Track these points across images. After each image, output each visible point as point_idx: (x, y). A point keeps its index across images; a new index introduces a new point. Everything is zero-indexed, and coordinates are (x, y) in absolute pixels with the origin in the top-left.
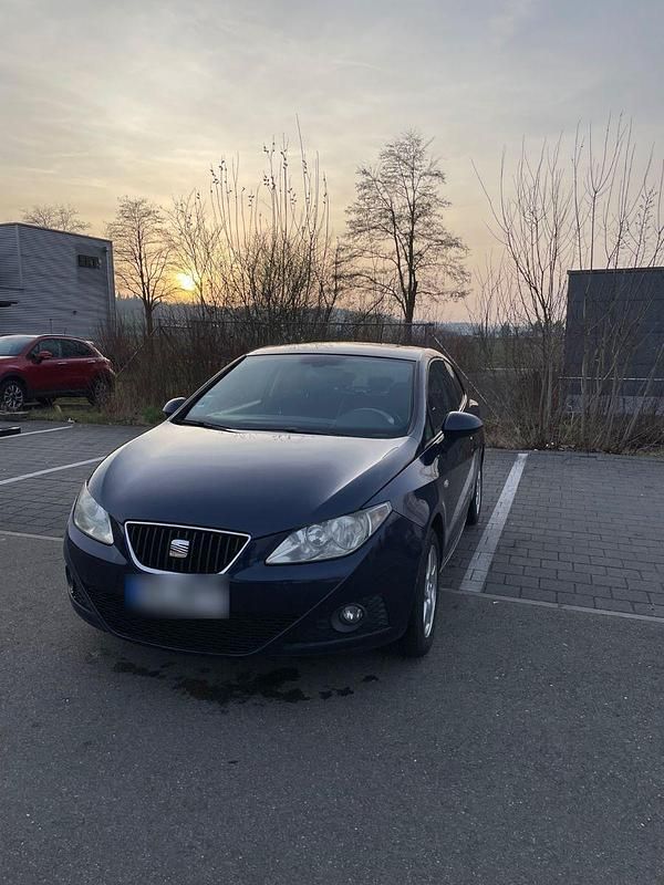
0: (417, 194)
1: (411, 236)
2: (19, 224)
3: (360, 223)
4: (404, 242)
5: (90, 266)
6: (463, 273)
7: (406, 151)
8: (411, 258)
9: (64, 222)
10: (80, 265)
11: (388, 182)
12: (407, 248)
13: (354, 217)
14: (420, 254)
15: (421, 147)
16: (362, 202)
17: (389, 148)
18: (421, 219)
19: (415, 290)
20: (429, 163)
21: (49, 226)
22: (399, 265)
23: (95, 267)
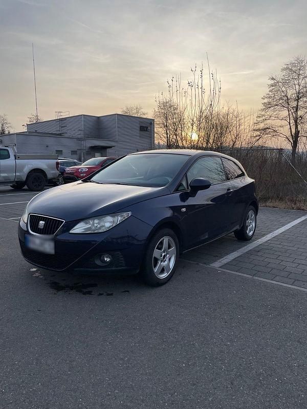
0: (301, 87)
1: (297, 108)
2: (118, 114)
3: (269, 103)
4: (292, 111)
5: (145, 130)
9: (137, 112)
10: (141, 130)
11: (285, 83)
13: (266, 101)
14: (301, 117)
15: (304, 64)
16: (270, 93)
17: (286, 66)
18: (301, 99)
19: (298, 135)
21: (131, 115)
22: (290, 123)
23: (147, 131)
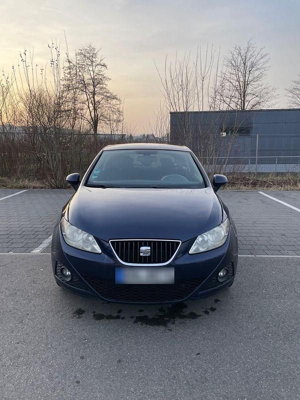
0: (95, 74)
1: (94, 94)
4: (91, 96)
6: (119, 111)
7: (88, 53)
8: (94, 104)
11: (81, 67)
12: (92, 99)
14: (99, 102)
15: (95, 52)
17: (80, 51)
19: (97, 118)
20: (99, 60)
22: (89, 107)
